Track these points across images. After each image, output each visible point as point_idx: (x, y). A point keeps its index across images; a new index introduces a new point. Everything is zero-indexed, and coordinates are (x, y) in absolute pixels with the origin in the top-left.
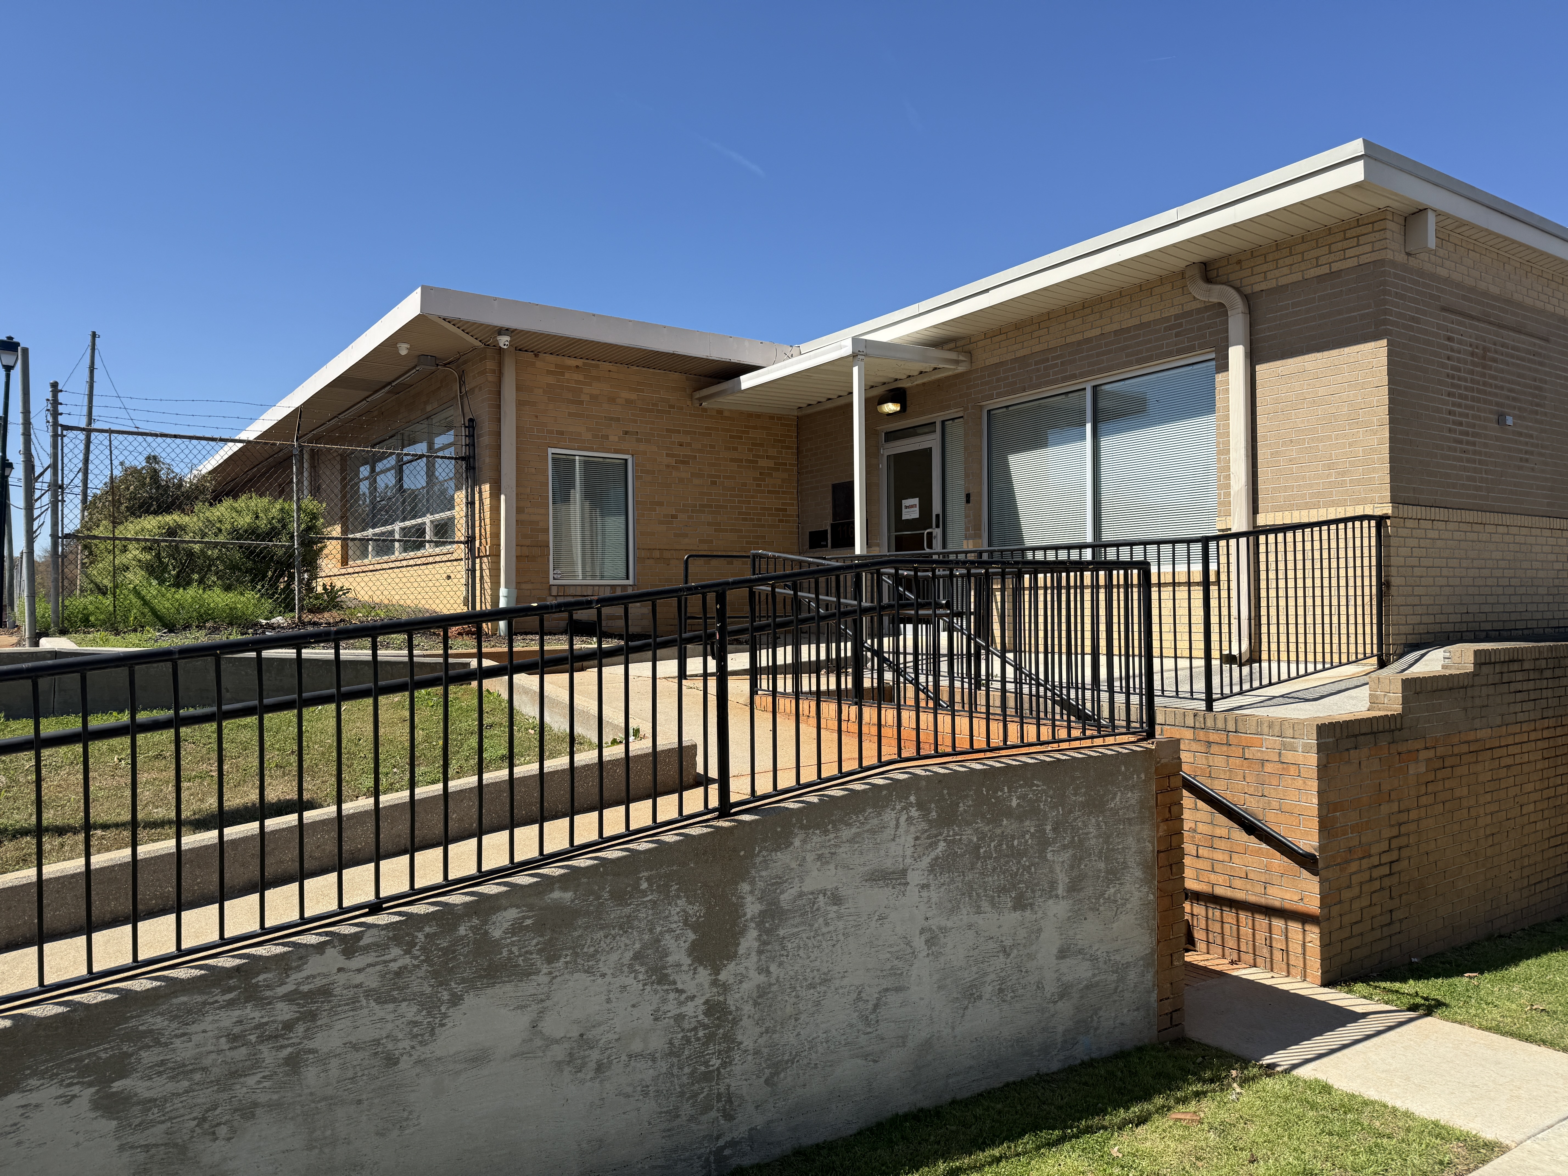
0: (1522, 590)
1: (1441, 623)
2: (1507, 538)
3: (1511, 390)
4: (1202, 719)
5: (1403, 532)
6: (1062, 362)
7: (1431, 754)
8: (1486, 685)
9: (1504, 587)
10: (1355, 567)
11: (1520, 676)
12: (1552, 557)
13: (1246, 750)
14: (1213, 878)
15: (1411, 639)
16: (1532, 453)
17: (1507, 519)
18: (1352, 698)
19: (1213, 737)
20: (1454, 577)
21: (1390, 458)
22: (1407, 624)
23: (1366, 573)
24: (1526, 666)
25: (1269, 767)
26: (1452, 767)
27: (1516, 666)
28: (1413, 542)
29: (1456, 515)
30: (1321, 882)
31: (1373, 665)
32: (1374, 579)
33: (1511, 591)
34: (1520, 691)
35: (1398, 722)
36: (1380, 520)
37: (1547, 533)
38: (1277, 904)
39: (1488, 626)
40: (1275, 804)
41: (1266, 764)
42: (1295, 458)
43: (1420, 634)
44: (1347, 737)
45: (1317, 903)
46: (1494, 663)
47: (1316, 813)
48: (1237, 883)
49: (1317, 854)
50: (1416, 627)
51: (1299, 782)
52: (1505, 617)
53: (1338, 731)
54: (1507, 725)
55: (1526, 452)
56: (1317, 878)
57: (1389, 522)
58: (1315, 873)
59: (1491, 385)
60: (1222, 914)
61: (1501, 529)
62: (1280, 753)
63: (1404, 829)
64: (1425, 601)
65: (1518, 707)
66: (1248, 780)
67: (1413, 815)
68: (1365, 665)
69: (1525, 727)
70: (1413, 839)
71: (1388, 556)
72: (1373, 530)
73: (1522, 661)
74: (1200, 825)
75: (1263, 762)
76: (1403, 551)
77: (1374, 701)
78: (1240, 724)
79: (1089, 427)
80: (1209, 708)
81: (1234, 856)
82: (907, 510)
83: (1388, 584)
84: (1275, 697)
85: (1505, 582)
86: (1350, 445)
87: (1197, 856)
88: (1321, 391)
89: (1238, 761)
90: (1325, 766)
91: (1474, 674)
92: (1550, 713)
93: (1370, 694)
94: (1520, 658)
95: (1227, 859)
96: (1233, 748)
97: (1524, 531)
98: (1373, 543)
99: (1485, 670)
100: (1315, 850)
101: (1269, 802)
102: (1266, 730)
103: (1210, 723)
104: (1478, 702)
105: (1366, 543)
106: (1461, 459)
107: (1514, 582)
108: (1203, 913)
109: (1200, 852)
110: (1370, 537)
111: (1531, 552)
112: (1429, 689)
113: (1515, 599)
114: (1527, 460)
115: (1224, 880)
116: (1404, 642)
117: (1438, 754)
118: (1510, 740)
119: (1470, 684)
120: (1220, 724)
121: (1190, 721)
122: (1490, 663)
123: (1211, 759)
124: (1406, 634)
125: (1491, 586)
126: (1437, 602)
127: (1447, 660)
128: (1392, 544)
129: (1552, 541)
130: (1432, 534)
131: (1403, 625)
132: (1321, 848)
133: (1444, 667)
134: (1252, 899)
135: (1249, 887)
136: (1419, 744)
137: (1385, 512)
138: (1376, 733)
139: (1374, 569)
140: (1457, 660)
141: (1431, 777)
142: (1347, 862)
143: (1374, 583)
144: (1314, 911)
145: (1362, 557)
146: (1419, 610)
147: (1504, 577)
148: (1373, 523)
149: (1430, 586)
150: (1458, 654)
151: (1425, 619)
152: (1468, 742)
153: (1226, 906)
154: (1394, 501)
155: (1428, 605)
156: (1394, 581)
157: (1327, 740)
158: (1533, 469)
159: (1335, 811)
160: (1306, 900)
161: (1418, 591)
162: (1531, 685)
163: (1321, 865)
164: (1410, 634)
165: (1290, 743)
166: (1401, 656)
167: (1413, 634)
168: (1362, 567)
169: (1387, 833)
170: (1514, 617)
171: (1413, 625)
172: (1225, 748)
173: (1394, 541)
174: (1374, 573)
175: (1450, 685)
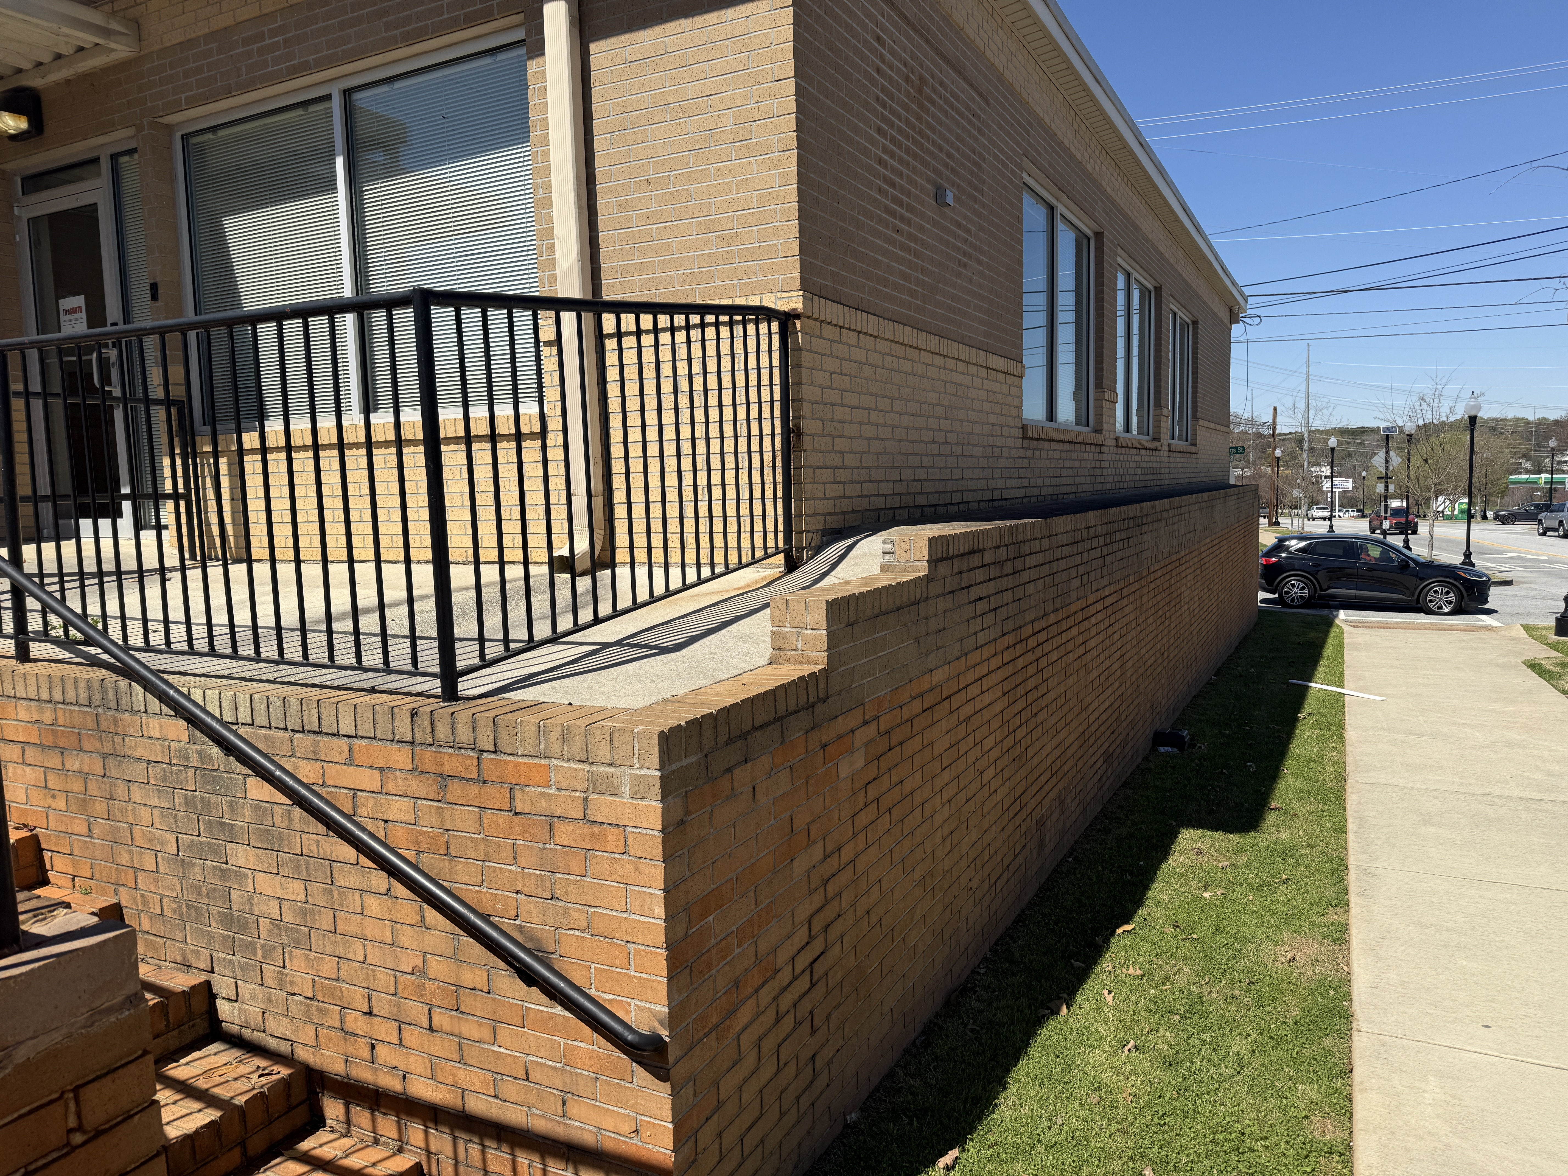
0: (958, 450)
1: (869, 496)
2: (945, 375)
3: (949, 155)
4: (427, 724)
5: (820, 345)
6: (285, 41)
7: (871, 731)
8: (943, 595)
9: (940, 443)
10: (748, 403)
11: (980, 575)
12: (987, 407)
13: (518, 795)
14: (463, 1076)
15: (833, 522)
16: (970, 257)
17: (945, 346)
18: (742, 638)
19: (453, 764)
20: (885, 425)
21: (800, 209)
22: (825, 498)
23: (766, 413)
24: (989, 557)
25: (564, 833)
26: (901, 744)
27: (976, 561)
28: (834, 365)
29: (888, 329)
30: (674, 1094)
31: (778, 566)
32: (778, 423)
33: (945, 449)
34: (981, 599)
35: (822, 686)
36: (786, 319)
37: (983, 372)
38: (587, 1137)
39: (922, 500)
40: (578, 919)
41: (560, 826)
42: (655, 212)
43: (843, 513)
44: (728, 743)
45: (668, 1141)
46: (952, 558)
47: (661, 939)
48: (511, 1089)
49: (664, 1033)
50: (838, 502)
51: (626, 868)
52: (941, 487)
53: (708, 735)
54: (967, 654)
55: (965, 254)
56: (666, 1087)
57: (798, 323)
58: (660, 1072)
59: (928, 139)
60: (483, 1152)
61: (939, 360)
62: (585, 800)
63: (832, 889)
64: (850, 460)
65: (977, 624)
66: (522, 861)
67: (847, 854)
68: (767, 567)
69: (987, 652)
70: (847, 898)
71: (798, 383)
72: (776, 339)
73: (981, 551)
74: (432, 960)
75: (552, 820)
76: (821, 377)
77: (779, 644)
78: (503, 734)
79: (340, 162)
80: (450, 693)
81: (502, 1030)
82: (69, 317)
83: (799, 432)
84: (606, 645)
85: (940, 436)
86: (739, 187)
87: (431, 1029)
88: (693, 89)
89: (502, 819)
90: (682, 822)
91: (928, 579)
92: (1009, 626)
93: (773, 633)
94: (981, 547)
95: (487, 1035)
96: (491, 789)
97: (961, 366)
98: (776, 362)
99: (943, 569)
100: (661, 1023)
101: (566, 914)
102: (555, 746)
103: (443, 733)
104: (933, 624)
105: (764, 363)
106: (893, 242)
107: (951, 438)
108: (448, 1149)
109: (436, 1019)
110: (770, 351)
111: (967, 397)
112: (869, 613)
113: (951, 461)
114: (965, 266)
115: (484, 1082)
116: (821, 527)
117: (883, 728)
118: (970, 677)
119: (924, 596)
120: (464, 736)
121: (404, 730)
122: (946, 559)
123: (447, 814)
124: (825, 514)
125: (927, 442)
126: (864, 464)
127: (887, 557)
128: (803, 363)
129: (987, 385)
130: (858, 355)
131: (820, 499)
132: (674, 1018)
133: (884, 568)
134: (540, 1125)
135: (532, 1099)
136: (853, 720)
137: (792, 306)
138: (783, 718)
139: (777, 406)
140: (903, 556)
141: (872, 772)
142: (731, 1013)
143: (778, 430)
144: (661, 1158)
145: (759, 386)
146: (842, 475)
147: (940, 430)
148: (775, 326)
149: (855, 437)
150: (905, 546)
151: (850, 490)
152: (921, 695)
153: (491, 1138)
154: (806, 286)
155: (852, 468)
156: (809, 426)
157: (685, 762)
158: (971, 280)
159: (705, 914)
160: (643, 1133)
161: (841, 444)
162: (991, 588)
163: (673, 1055)
164: (830, 514)
165: (607, 778)
166: (819, 550)
167: (835, 513)
168: (760, 403)
169: (804, 911)
170: (951, 486)
171: (834, 498)
172: (474, 789)
173: (806, 359)
174: (777, 413)
175: (898, 602)
